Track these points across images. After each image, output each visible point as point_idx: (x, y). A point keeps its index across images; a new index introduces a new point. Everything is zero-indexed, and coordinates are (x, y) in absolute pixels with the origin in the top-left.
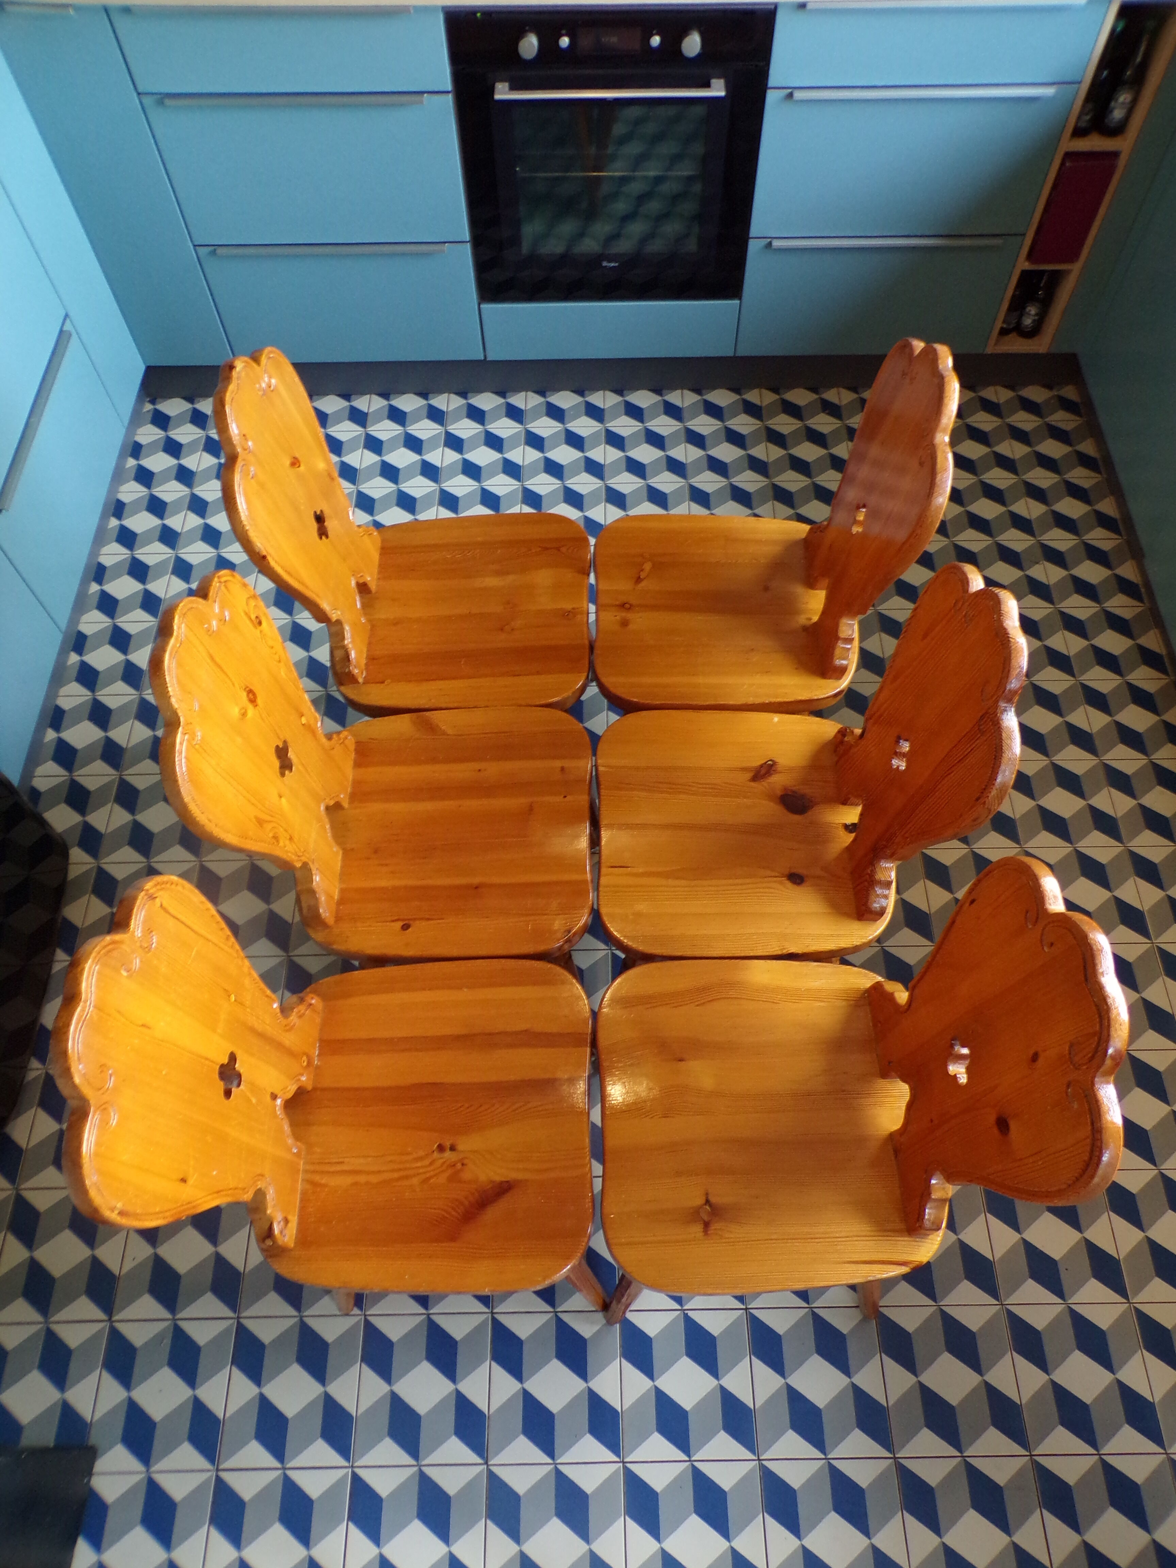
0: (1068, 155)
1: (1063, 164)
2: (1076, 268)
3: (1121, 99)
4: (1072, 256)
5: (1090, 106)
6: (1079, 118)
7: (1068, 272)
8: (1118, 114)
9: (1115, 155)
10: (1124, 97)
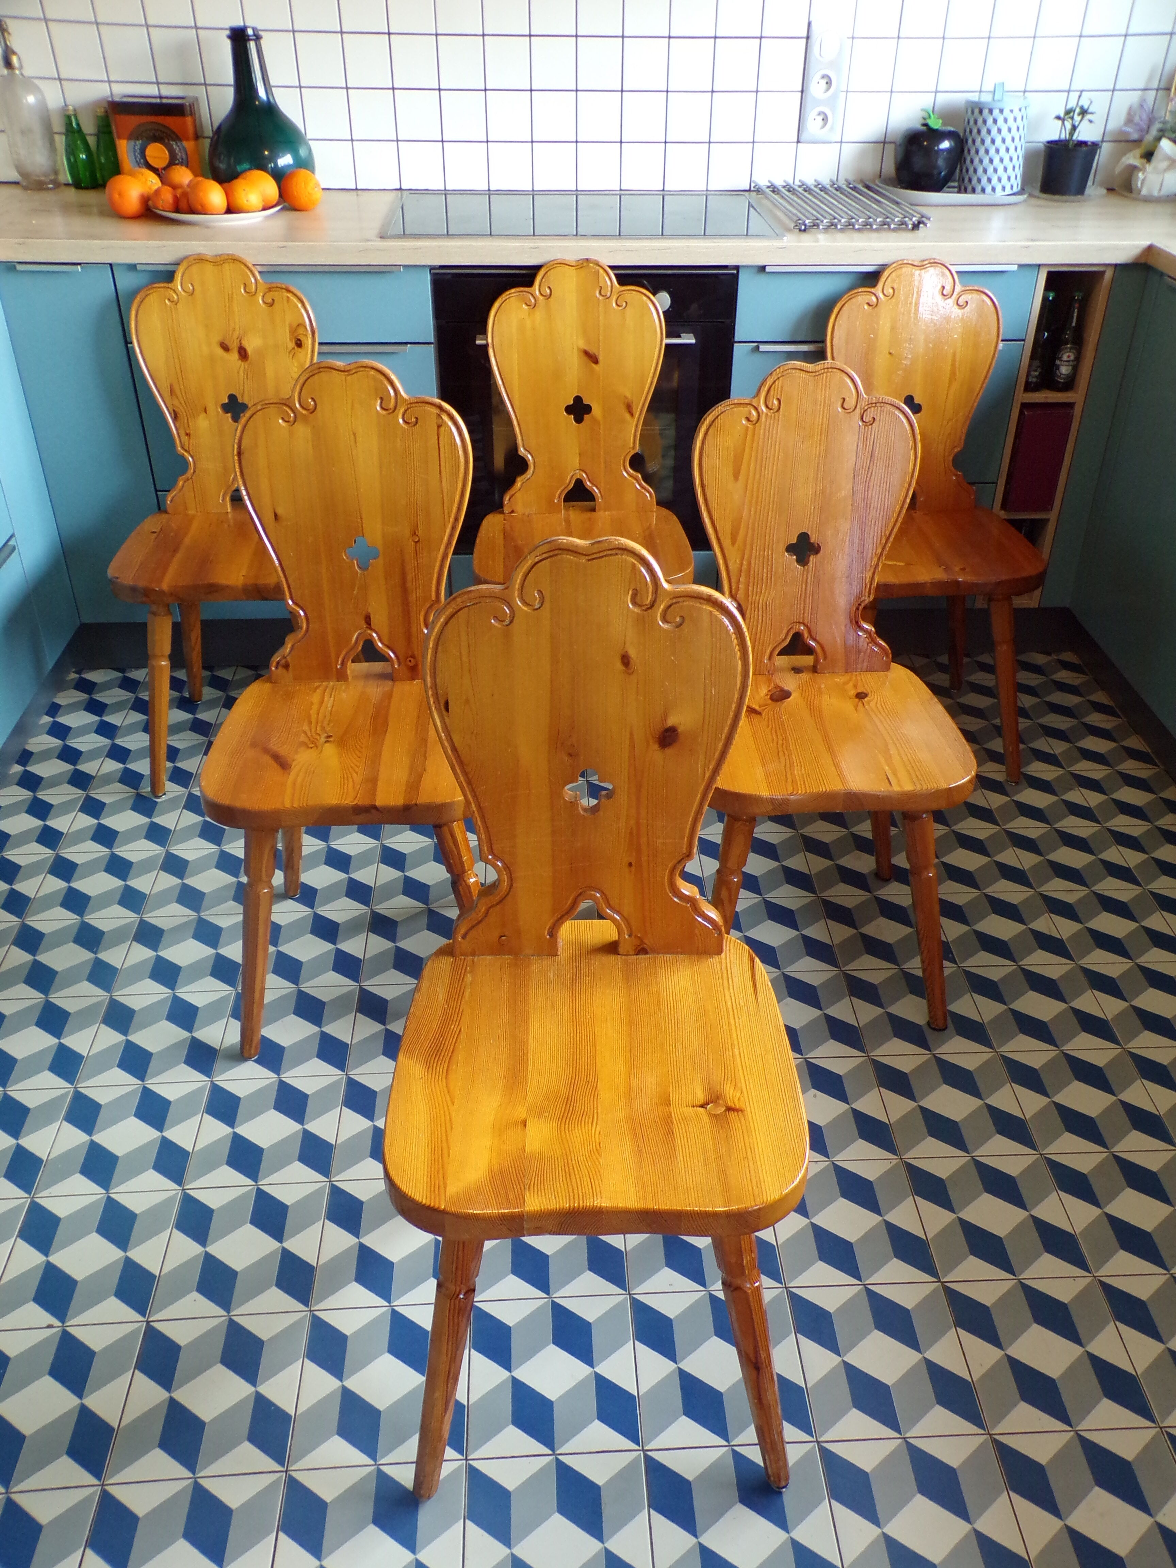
0: (1024, 406)
1: (1021, 413)
2: (1053, 516)
3: (1065, 358)
4: (1046, 504)
5: (1037, 363)
6: (1028, 375)
7: (1045, 522)
8: (1065, 370)
9: (1071, 405)
10: (1067, 355)
